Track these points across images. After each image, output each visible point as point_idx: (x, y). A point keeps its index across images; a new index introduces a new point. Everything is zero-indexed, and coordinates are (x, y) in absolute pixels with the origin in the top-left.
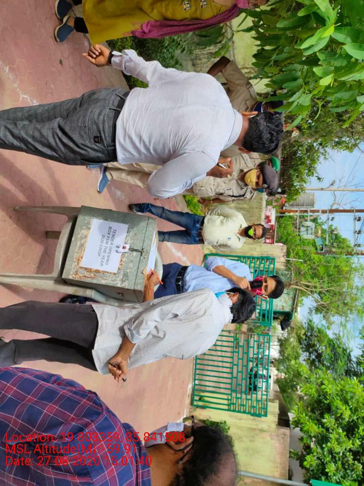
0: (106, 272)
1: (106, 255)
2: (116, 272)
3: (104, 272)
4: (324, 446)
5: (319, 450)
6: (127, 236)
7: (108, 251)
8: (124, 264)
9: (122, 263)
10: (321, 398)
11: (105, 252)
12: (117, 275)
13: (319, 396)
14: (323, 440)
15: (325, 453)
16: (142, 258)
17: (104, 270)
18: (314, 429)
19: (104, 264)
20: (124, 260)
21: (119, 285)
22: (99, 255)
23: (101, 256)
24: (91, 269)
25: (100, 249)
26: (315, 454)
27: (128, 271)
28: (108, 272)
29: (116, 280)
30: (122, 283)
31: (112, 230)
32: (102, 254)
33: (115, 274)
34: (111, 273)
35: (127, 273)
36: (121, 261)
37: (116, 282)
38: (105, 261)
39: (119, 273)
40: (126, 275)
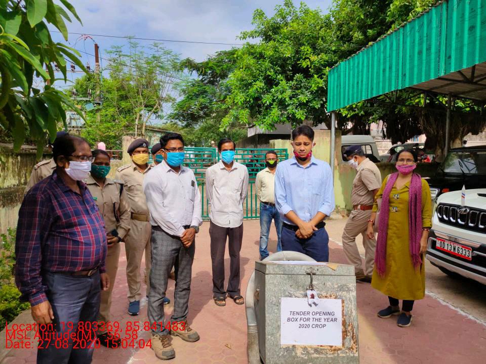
0: (343, 313)
1: (323, 317)
2: (340, 301)
3: (343, 315)
4: (287, 104)
5: (290, 107)
6: (296, 297)
7: (318, 316)
8: (329, 293)
9: (328, 295)
10: (248, 106)
11: (319, 320)
12: (344, 298)
13: (247, 107)
14: (282, 104)
15: (292, 103)
16: (318, 273)
17: (341, 316)
18: (275, 112)
19: (333, 318)
20: (324, 294)
21: (354, 294)
22: (324, 326)
23: (326, 323)
24: (343, 332)
25: (317, 326)
26: (294, 111)
27: (336, 286)
28: (343, 310)
29: (350, 299)
30: (352, 290)
31: (291, 317)
32: (323, 322)
33: (343, 302)
34: (343, 306)
35: (338, 287)
36: (326, 297)
37: (351, 297)
38: (331, 317)
39: (341, 297)
40: (342, 288)
